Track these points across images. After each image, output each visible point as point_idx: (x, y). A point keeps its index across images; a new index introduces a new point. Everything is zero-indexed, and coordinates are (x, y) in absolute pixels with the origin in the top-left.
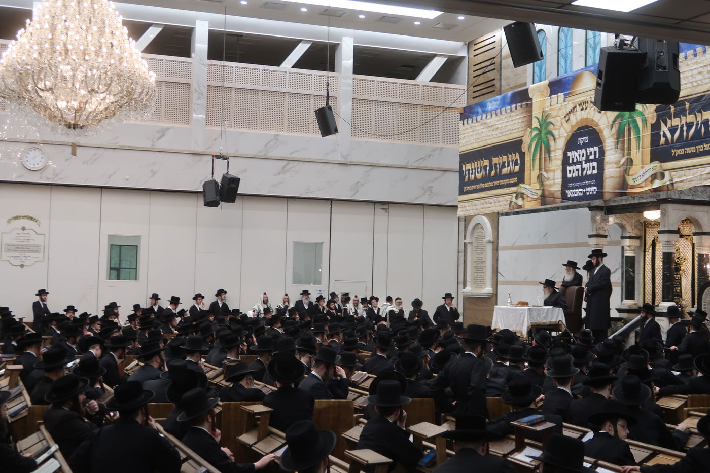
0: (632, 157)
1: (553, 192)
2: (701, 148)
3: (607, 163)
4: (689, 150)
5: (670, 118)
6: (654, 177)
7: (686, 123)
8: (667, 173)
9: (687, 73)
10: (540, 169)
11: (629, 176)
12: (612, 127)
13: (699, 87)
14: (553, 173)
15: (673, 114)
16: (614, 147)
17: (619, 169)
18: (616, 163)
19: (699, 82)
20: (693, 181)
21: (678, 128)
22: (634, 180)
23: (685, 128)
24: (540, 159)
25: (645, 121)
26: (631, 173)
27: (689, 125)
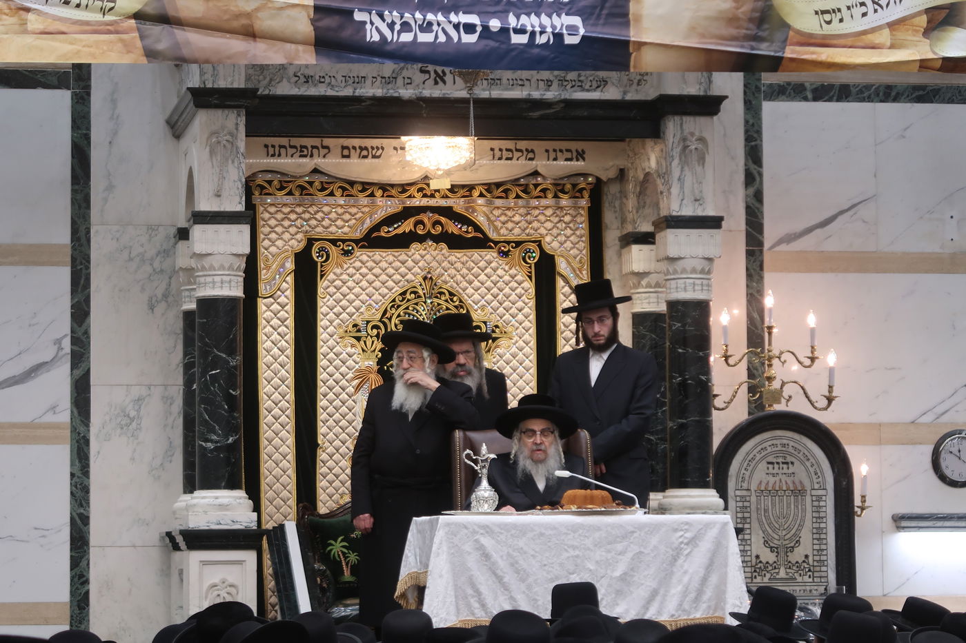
6: (943, 18)
22: (828, 17)
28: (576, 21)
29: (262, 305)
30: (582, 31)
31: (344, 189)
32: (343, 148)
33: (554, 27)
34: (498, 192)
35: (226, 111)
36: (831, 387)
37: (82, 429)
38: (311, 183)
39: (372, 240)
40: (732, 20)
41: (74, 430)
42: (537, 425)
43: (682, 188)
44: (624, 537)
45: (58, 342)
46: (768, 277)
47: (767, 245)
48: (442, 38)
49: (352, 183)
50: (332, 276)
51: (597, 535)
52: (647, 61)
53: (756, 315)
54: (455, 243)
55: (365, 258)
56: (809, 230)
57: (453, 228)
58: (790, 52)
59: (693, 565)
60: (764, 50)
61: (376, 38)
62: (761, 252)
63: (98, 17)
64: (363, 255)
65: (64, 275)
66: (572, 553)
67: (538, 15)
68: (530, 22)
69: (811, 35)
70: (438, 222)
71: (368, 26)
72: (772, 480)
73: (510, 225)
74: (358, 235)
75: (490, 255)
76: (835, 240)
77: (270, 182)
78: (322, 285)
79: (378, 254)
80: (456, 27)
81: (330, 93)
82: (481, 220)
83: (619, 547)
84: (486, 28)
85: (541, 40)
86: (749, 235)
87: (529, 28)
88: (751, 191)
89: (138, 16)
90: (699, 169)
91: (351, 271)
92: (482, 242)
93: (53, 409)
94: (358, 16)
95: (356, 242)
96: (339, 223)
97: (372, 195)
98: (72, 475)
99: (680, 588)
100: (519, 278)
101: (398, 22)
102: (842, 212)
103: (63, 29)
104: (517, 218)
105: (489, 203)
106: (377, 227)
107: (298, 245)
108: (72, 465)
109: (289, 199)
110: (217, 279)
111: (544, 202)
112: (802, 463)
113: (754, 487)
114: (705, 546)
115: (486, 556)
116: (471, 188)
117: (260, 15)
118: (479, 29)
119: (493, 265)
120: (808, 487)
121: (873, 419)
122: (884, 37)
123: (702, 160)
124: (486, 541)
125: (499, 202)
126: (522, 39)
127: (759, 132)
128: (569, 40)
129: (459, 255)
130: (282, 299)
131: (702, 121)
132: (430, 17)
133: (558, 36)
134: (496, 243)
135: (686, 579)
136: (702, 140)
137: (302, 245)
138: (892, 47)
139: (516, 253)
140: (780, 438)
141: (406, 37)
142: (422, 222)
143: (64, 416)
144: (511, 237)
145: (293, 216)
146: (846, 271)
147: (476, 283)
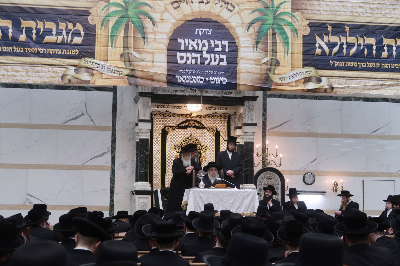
0: (278, 58)
1: (152, 74)
2: (364, 65)
3: (242, 58)
4: (350, 64)
5: (327, 34)
6: (307, 80)
7: (347, 42)
8: (323, 79)
9: (346, 3)
10: (126, 47)
11: (274, 74)
12: (249, 28)
13: (360, 18)
14: (152, 55)
15: (330, 32)
16: (251, 46)
17: (259, 67)
18: (255, 61)
19: (361, 14)
20: (356, 89)
21: (337, 45)
22: (281, 79)
23: (345, 46)
24: (126, 37)
25: (295, 31)
26: (276, 72)
27: (350, 46)
28: (225, 79)
29: (154, 141)
30: (226, 81)
31: (173, 115)
32: (173, 106)
33: (220, 80)
34: (207, 117)
35: (147, 97)
36: (280, 162)
37: (113, 167)
38: (166, 114)
39: (179, 127)
40: (260, 79)
41: (111, 167)
42: (214, 169)
43: (248, 117)
44: (232, 194)
45: (108, 148)
46: (267, 137)
47: (267, 130)
48: (195, 82)
49: (175, 114)
50: (170, 135)
51: (226, 194)
52: (241, 88)
54: (198, 128)
55: (177, 131)
56: (277, 127)
57: (197, 124)
58: (273, 87)
59: (247, 201)
60: (267, 86)
61: (180, 81)
63: (118, 75)
64: (177, 130)
65: (110, 133)
66: (220, 197)
67: (217, 77)
68: (215, 79)
69: (278, 83)
70: (193, 123)
71: (179, 79)
72: (267, 182)
73: (210, 124)
74: (176, 126)
75: (205, 131)
76: (282, 129)
77: (156, 113)
78: (167, 136)
79: (180, 130)
80: (198, 79)
81: (170, 94)
82: (203, 123)
84: (205, 80)
85: (217, 83)
86: (263, 127)
87: (215, 80)
88: (264, 118)
89: (127, 75)
90: (252, 113)
91: (174, 133)
92: (203, 128)
93: (107, 163)
94: (177, 77)
95: (175, 127)
96: (172, 123)
97: (179, 117)
98: (111, 178)
99: (244, 206)
100: (211, 136)
101: (186, 78)
102: (284, 123)
103: (111, 78)
104: (211, 123)
105: (205, 119)
106: (180, 124)
107: (162, 128)
108: (111, 175)
109: (161, 117)
110: (144, 134)
111: (218, 119)
112: (274, 179)
113: (263, 184)
114: (250, 197)
115: (201, 198)
116: (201, 116)
117: (154, 76)
118: (203, 80)
119: (206, 133)
120: (275, 184)
121: (290, 169)
122: (294, 84)
123: (253, 111)
124: (201, 195)
125: (207, 119)
126: (213, 82)
127: (266, 105)
128: (223, 83)
129: (198, 130)
130: (159, 140)
131: (253, 102)
132: (193, 77)
133: (221, 82)
134: (207, 128)
135: (246, 204)
136: (253, 106)
137: (163, 127)
138: (296, 86)
139: (211, 130)
140: (269, 173)
141: (187, 81)
142: (190, 123)
143: (109, 164)
144: (210, 127)
145: (161, 121)
146: (285, 136)
147: (202, 137)
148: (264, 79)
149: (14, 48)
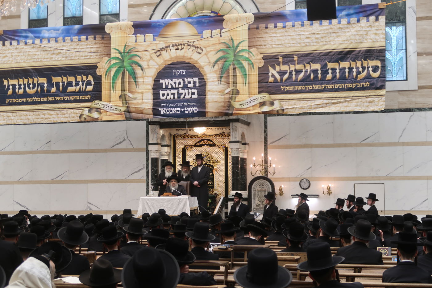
0: (238, 88)
1: (142, 109)
2: (311, 87)
3: (209, 91)
4: (298, 88)
5: (279, 64)
6: (262, 104)
7: (295, 70)
8: (275, 102)
9: (295, 36)
10: (123, 90)
11: (235, 101)
12: (214, 65)
13: (307, 47)
14: (142, 95)
15: (281, 62)
16: (217, 80)
17: (223, 96)
18: (220, 92)
19: (308, 44)
20: (303, 108)
21: (287, 72)
22: (241, 105)
23: (294, 73)
24: (123, 83)
25: (251, 64)
26: (237, 100)
27: (298, 72)
28: (196, 108)
29: (177, 158)
30: (197, 110)
31: (191, 136)
32: (190, 129)
33: (192, 110)
34: (218, 136)
35: (154, 125)
36: (274, 171)
37: (148, 180)
38: (185, 136)
39: (196, 146)
40: (224, 107)
41: (146, 180)
42: (173, 180)
45: (144, 165)
46: (268, 150)
47: (268, 144)
48: (174, 113)
49: (192, 135)
50: (188, 152)
52: (209, 115)
53: (266, 157)
54: (210, 145)
55: (194, 149)
56: (276, 141)
57: (210, 143)
58: (235, 112)
60: (230, 112)
61: (163, 113)
62: (267, 145)
63: (118, 112)
64: (194, 148)
65: (145, 153)
67: (190, 108)
68: (188, 109)
69: (238, 109)
70: (207, 142)
71: (162, 111)
72: (260, 189)
73: (220, 142)
74: (193, 145)
75: (216, 148)
76: (281, 143)
77: (178, 136)
78: (187, 154)
79: (197, 148)
80: (176, 110)
82: (214, 141)
83: (169, 202)
84: (181, 110)
85: (190, 112)
86: (265, 142)
87: (188, 110)
88: (265, 134)
89: (124, 112)
91: (192, 151)
92: (215, 145)
93: (143, 177)
94: (160, 110)
95: (193, 146)
96: (190, 142)
97: (196, 137)
98: (146, 188)
100: (222, 151)
101: (167, 110)
102: (282, 137)
103: (113, 114)
104: (221, 141)
105: (216, 138)
106: (196, 143)
107: (183, 147)
108: (146, 186)
109: (181, 139)
110: (153, 155)
111: (226, 137)
112: (266, 185)
113: (256, 190)
114: (183, 202)
115: (148, 204)
116: (213, 135)
117: (144, 110)
118: (180, 111)
119: (217, 149)
120: (267, 190)
121: (289, 177)
122: (251, 108)
123: (236, 130)
124: (147, 201)
125: (218, 138)
126: (187, 112)
128: (195, 112)
129: (211, 148)
130: (180, 157)
131: (236, 123)
132: (172, 109)
133: (193, 111)
134: (217, 145)
135: (180, 208)
136: (236, 127)
137: (184, 147)
138: (253, 110)
139: (221, 147)
140: (261, 181)
141: (168, 113)
142: (204, 142)
143: (145, 178)
144: (220, 144)
145: (182, 142)
146: (283, 148)
147: (214, 153)
148: (227, 106)
149: (48, 98)
